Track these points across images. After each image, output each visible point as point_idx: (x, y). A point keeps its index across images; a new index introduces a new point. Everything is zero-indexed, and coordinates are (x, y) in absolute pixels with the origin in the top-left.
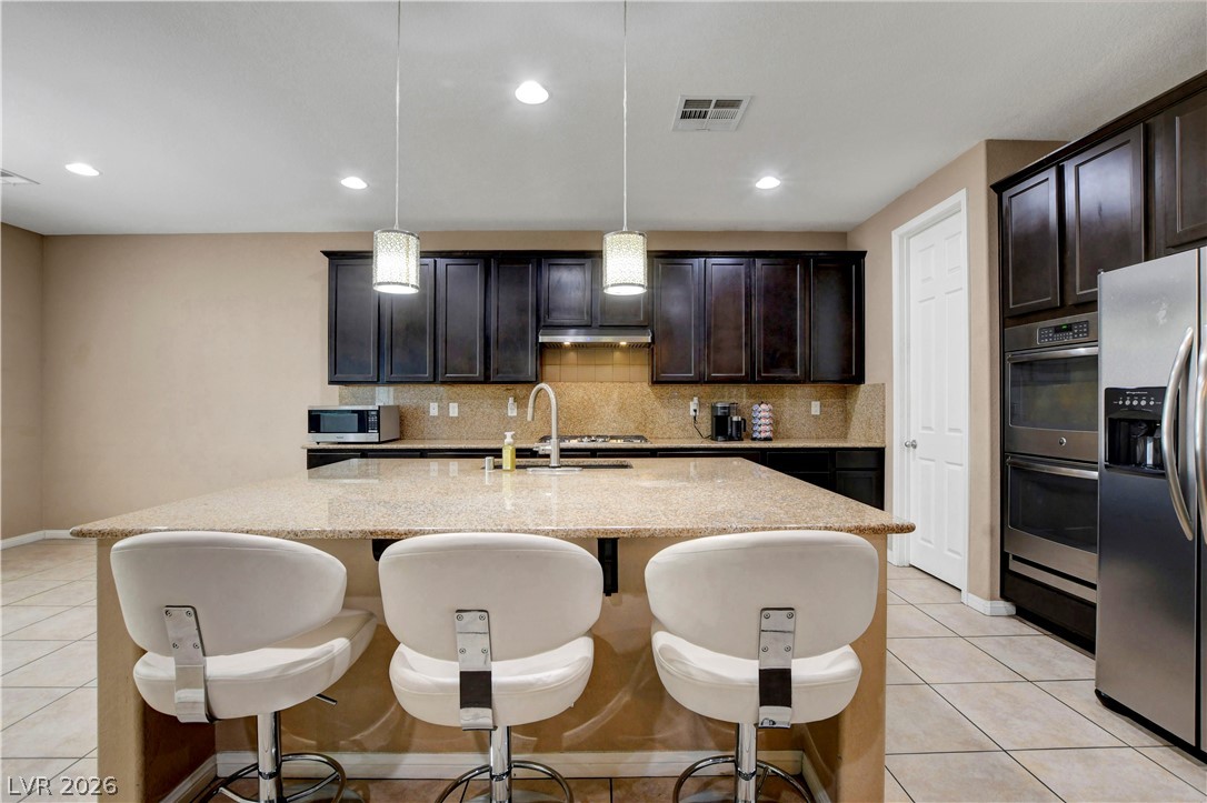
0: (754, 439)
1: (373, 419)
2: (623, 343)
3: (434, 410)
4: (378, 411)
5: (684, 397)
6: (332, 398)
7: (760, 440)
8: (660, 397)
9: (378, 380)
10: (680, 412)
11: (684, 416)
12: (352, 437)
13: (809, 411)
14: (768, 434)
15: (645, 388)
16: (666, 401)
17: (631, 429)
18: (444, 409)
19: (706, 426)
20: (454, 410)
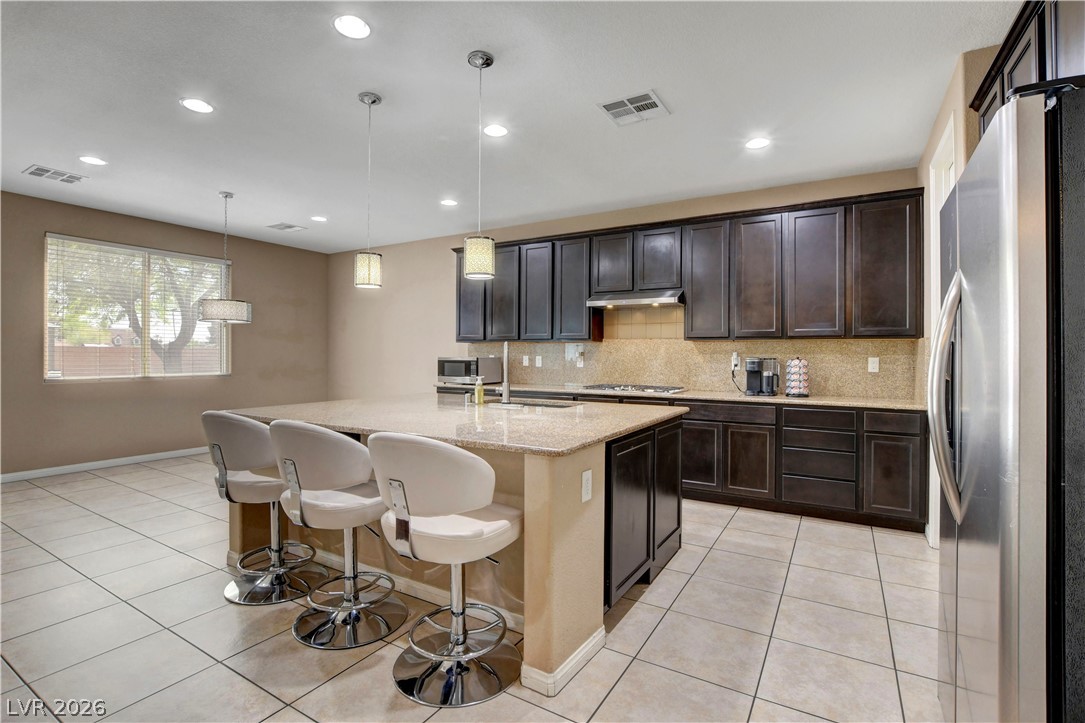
0: (788, 395)
1: (473, 367)
2: (656, 304)
3: (526, 362)
4: (477, 362)
5: (727, 352)
6: (463, 352)
7: (794, 396)
8: (703, 353)
9: (485, 338)
10: (723, 366)
11: (726, 371)
12: (459, 380)
13: (866, 368)
14: (803, 391)
15: (679, 342)
16: (708, 356)
17: (675, 380)
18: (532, 361)
19: (743, 380)
20: (539, 362)
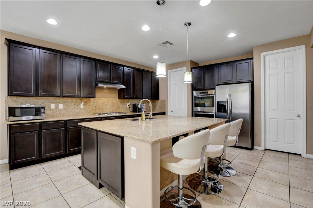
1: (42, 110)
2: (119, 88)
3: (53, 106)
5: (126, 102)
8: (121, 102)
9: (37, 95)
10: (125, 106)
11: (126, 107)
15: (117, 99)
18: (57, 106)
19: (131, 109)
20: (61, 106)
